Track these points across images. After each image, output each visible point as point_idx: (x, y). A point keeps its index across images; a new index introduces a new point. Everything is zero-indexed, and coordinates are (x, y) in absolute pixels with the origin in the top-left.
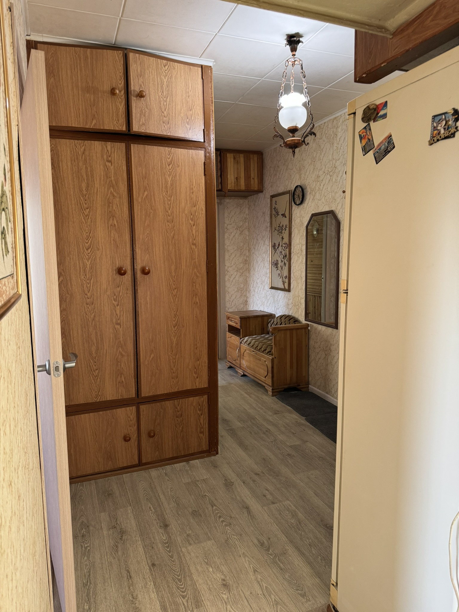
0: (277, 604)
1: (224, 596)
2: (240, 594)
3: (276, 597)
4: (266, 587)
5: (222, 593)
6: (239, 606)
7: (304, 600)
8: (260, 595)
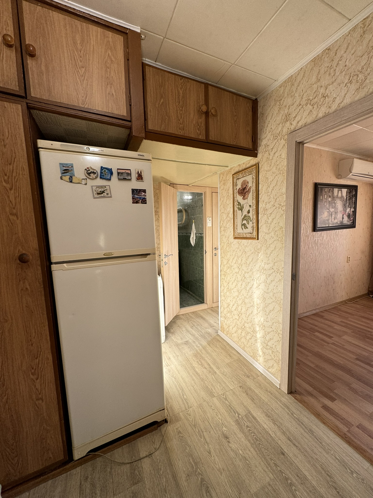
0: (195, 425)
1: (225, 429)
2: (217, 431)
3: (195, 430)
4: (201, 438)
5: (227, 431)
6: (215, 422)
7: (179, 429)
8: (205, 431)
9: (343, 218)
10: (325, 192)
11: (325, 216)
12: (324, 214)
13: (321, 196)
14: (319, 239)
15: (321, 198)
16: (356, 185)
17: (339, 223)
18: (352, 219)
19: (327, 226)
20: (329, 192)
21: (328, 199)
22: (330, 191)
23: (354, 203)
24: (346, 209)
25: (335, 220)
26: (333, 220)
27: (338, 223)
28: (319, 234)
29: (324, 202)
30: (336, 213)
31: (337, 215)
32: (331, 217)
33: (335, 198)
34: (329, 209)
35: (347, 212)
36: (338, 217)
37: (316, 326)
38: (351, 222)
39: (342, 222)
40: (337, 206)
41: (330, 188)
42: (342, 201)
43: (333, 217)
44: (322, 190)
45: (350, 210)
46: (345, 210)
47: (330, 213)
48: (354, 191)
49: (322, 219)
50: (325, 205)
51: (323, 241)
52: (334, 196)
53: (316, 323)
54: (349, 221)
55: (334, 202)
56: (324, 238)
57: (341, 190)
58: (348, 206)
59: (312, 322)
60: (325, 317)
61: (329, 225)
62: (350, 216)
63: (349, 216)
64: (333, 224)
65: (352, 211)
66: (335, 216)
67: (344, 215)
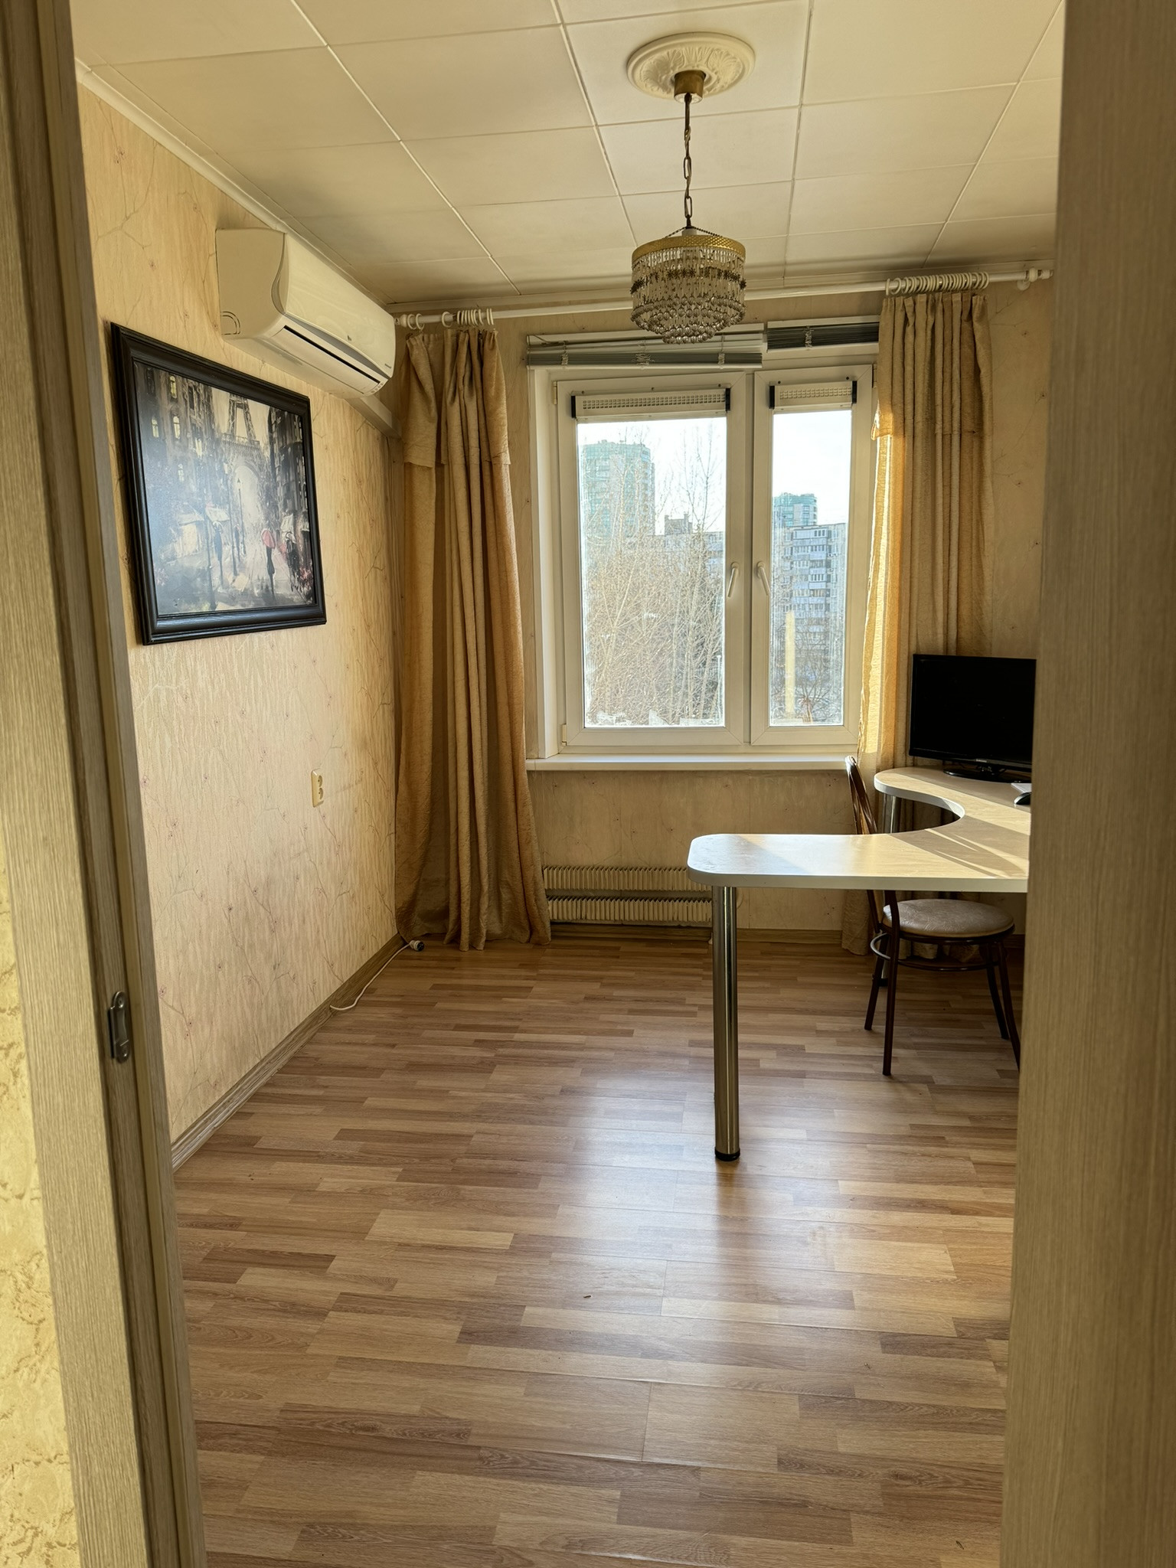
9: (271, 571)
10: (172, 399)
11: (191, 548)
12: (180, 533)
13: (154, 422)
14: (173, 687)
15: (156, 433)
16: (303, 392)
17: (256, 592)
18: (306, 575)
19: (206, 608)
20: (192, 407)
21: (191, 447)
22: (196, 400)
23: (307, 487)
24: (277, 517)
25: (236, 574)
26: (229, 577)
27: (252, 595)
28: (173, 660)
29: (170, 460)
30: (237, 536)
31: (241, 545)
32: (220, 558)
33: (222, 445)
34: (202, 511)
35: (284, 541)
36: (248, 559)
37: (233, 1225)
38: (305, 589)
39: (268, 591)
40: (236, 492)
41: (192, 383)
42: (257, 469)
43: (227, 561)
44: (151, 380)
45: (295, 524)
46: (275, 525)
47: (212, 534)
48: (297, 424)
49: (172, 563)
50: (182, 479)
51: (197, 702)
52: (217, 435)
53: (230, 1204)
54: (297, 584)
55: (222, 470)
56: (201, 684)
57: (245, 407)
58: (285, 505)
59: (205, 1211)
60: (263, 1144)
61: (213, 606)
62: (298, 559)
63: (293, 558)
64: (232, 599)
65: (304, 533)
66: (236, 555)
67: (275, 553)
